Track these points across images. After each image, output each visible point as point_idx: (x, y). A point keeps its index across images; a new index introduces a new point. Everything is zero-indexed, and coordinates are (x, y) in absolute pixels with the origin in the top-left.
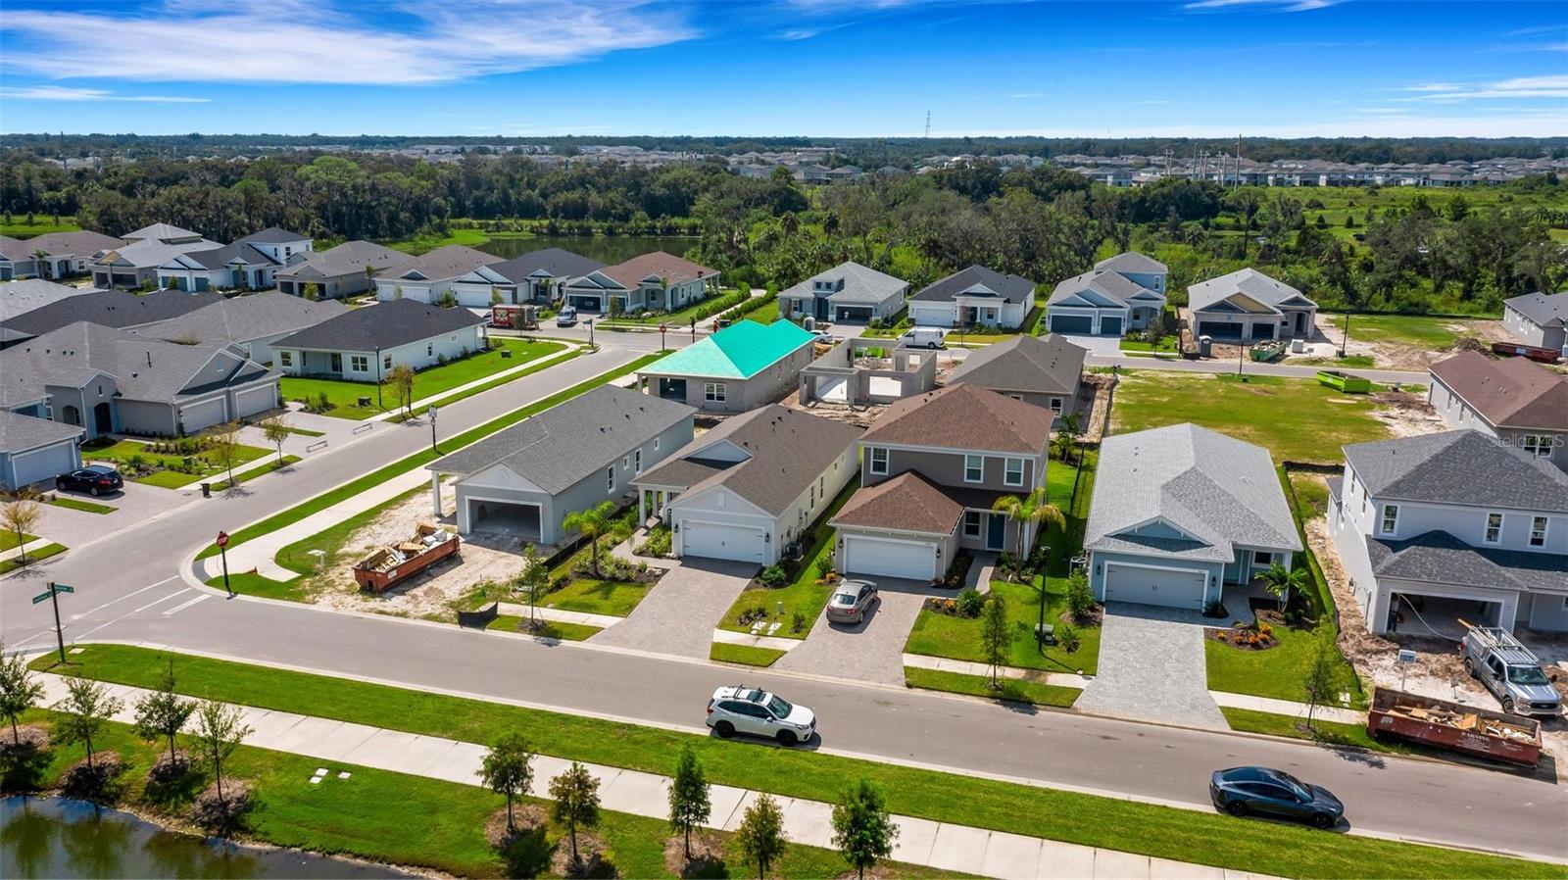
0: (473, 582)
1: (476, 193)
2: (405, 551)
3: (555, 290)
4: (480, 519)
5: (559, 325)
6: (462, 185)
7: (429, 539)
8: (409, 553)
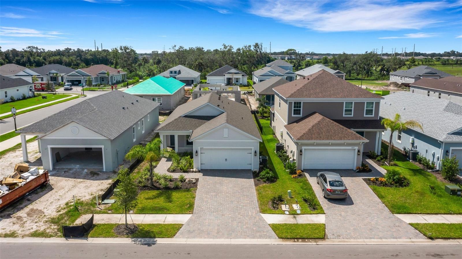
0: (65, 201)
1: (16, 58)
2: (7, 185)
3: (60, 78)
4: (57, 161)
5: (65, 90)
6: (11, 55)
7: (25, 175)
8: (11, 186)
